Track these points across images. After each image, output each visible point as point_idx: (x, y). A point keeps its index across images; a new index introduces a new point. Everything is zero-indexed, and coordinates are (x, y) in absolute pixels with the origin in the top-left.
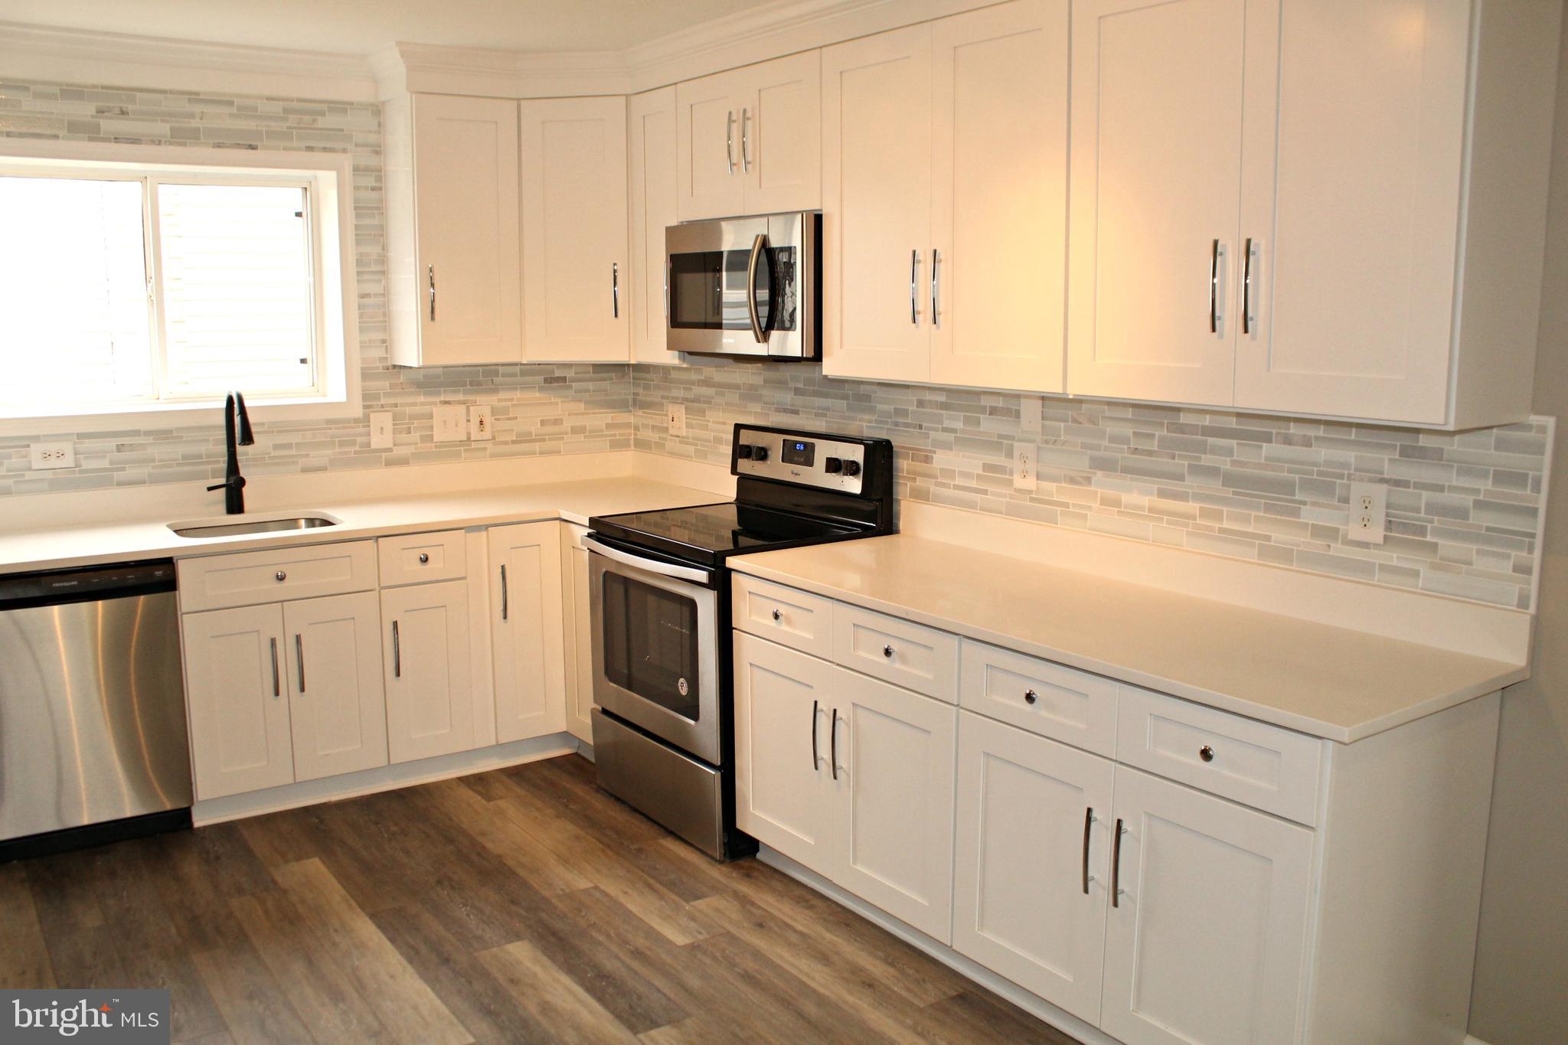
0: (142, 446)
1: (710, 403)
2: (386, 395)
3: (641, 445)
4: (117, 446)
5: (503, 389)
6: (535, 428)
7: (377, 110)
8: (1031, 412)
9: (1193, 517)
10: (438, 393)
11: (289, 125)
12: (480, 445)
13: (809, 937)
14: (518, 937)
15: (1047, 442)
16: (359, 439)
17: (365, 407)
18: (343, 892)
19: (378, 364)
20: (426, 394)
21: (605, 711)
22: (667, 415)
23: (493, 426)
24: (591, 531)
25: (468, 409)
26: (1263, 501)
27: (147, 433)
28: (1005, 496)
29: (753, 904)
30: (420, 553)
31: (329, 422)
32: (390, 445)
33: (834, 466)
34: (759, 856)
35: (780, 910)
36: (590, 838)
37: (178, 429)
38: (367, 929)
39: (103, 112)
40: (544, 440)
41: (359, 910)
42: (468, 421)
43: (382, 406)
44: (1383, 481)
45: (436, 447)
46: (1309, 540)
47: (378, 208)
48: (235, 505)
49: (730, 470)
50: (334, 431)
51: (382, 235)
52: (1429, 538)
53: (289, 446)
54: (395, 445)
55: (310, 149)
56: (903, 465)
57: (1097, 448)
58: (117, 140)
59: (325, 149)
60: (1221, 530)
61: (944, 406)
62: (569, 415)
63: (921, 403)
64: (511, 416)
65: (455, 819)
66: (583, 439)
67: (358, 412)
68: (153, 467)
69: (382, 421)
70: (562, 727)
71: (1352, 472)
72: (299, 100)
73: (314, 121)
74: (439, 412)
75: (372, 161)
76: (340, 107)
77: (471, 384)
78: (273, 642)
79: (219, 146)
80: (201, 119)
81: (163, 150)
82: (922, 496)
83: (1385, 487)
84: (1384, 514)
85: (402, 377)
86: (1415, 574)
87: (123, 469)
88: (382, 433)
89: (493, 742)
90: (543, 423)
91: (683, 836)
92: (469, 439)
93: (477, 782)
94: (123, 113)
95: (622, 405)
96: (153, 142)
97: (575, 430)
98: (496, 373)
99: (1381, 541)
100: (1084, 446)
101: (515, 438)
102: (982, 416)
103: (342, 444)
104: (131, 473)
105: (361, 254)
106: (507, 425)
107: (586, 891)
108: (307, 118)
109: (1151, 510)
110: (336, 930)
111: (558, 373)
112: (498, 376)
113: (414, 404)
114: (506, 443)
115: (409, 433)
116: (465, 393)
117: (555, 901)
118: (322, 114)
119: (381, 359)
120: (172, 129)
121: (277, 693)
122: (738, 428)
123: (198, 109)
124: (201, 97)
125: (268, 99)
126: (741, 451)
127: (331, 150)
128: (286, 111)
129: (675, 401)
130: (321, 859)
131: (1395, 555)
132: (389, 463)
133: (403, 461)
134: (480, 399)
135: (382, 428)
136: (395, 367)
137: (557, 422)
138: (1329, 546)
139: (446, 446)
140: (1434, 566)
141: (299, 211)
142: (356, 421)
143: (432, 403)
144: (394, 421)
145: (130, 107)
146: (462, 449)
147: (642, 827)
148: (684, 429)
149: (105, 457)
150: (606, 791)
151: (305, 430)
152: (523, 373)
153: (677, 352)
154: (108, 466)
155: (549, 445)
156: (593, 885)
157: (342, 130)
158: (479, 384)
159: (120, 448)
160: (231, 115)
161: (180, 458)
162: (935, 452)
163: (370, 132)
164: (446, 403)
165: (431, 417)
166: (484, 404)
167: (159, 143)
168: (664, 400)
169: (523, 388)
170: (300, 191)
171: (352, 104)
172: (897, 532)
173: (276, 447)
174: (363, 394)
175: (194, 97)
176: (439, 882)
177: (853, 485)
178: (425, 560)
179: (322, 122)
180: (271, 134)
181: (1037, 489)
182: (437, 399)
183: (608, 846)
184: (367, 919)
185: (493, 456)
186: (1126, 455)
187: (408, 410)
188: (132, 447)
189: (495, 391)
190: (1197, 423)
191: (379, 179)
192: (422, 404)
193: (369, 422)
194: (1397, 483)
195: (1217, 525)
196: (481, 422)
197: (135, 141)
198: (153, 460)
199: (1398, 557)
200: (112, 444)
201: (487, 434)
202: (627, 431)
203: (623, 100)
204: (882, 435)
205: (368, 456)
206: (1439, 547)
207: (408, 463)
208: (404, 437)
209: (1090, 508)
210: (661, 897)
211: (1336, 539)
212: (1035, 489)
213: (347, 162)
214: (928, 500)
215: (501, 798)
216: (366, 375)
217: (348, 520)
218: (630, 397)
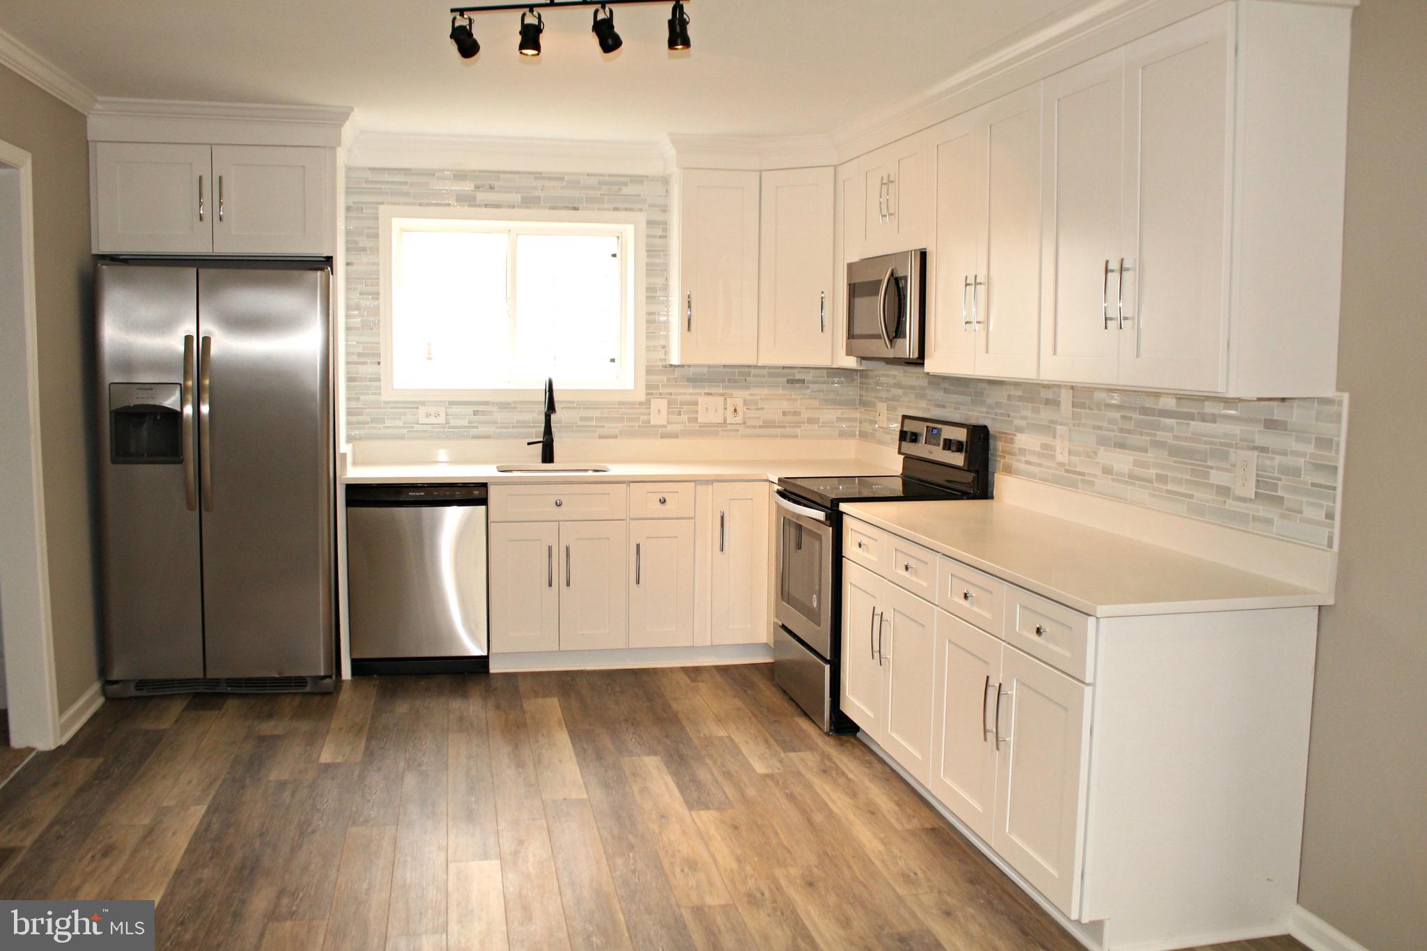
0: (491, 413)
1: (898, 401)
2: (664, 386)
3: (863, 435)
4: (474, 411)
5: (756, 386)
6: (778, 417)
7: (665, 181)
8: (1066, 397)
9: (1150, 481)
10: (703, 387)
11: (602, 192)
12: (733, 427)
13: (854, 782)
14: (655, 754)
15: (1074, 425)
16: (642, 418)
17: (648, 394)
18: (561, 716)
19: (659, 363)
20: (694, 387)
21: (784, 627)
22: (876, 412)
23: (744, 413)
24: (779, 488)
25: (725, 399)
26: (1190, 467)
27: (493, 404)
28: (1050, 468)
29: (830, 759)
30: (660, 496)
31: (621, 403)
32: (665, 423)
33: (948, 445)
34: (859, 735)
35: (847, 767)
36: (747, 710)
37: (515, 402)
38: (563, 737)
39: (479, 188)
40: (785, 427)
41: (564, 726)
42: (726, 409)
43: (661, 394)
44: (1255, 448)
45: (700, 426)
46: (1214, 497)
47: (663, 251)
48: (548, 456)
49: (897, 451)
50: (624, 411)
51: (666, 270)
52: (1280, 493)
53: (590, 419)
54: (668, 423)
55: (616, 209)
56: (998, 446)
57: (1100, 428)
58: (486, 206)
59: (626, 209)
60: (1168, 492)
61: (1021, 398)
62: (806, 408)
63: (1009, 397)
64: (759, 407)
65: (662, 689)
66: (816, 428)
67: (641, 397)
68: (497, 428)
69: (660, 405)
70: (765, 641)
71: (1238, 442)
72: (610, 175)
73: (620, 189)
74: (702, 400)
75: (659, 217)
76: (639, 180)
77: (729, 381)
78: (550, 549)
79: (553, 208)
80: (542, 190)
81: (517, 211)
82: (1008, 470)
83: (1256, 453)
84: (1255, 475)
85: (676, 373)
86: (1269, 522)
87: (477, 427)
88: (659, 413)
89: (709, 643)
90: (784, 414)
91: (812, 717)
92: (725, 422)
93: (694, 672)
94: (492, 188)
95: (849, 404)
96: (509, 206)
97: (811, 421)
98: (749, 374)
99: (1253, 497)
100: (1095, 427)
101: (761, 424)
102: (1040, 406)
103: (629, 420)
104: (483, 430)
105: (650, 284)
106: (753, 413)
107: (721, 738)
108: (615, 188)
109: (1130, 477)
110: (543, 735)
111: (798, 377)
112: (750, 376)
113: (685, 394)
114: (754, 427)
115: (679, 414)
116: (724, 387)
117: (695, 740)
118: (626, 184)
119: (661, 360)
120: (522, 198)
121: (550, 585)
122: (904, 417)
123: (540, 183)
124: (543, 175)
125: (588, 175)
126: (903, 436)
127: (631, 210)
128: (600, 183)
129: (881, 400)
130: (559, 700)
131: (1261, 508)
132: (663, 436)
133: (674, 436)
134: (735, 393)
135: (659, 410)
136: (671, 365)
137: (796, 413)
138: (1225, 502)
139: (707, 427)
140: (1282, 516)
141: (614, 253)
142: (641, 404)
143: (697, 394)
144: (668, 405)
145: (496, 184)
146: (720, 429)
147: (788, 708)
148: (886, 422)
149: (465, 418)
150: (780, 687)
151: (603, 408)
152: (770, 375)
153: (855, 358)
154: (467, 425)
155: (789, 430)
156: (727, 735)
157: (639, 196)
158: (735, 381)
159: (475, 413)
160: (562, 187)
161: (515, 422)
162: (1015, 435)
163: (660, 196)
164: (708, 394)
165: (696, 404)
166: (739, 397)
167: (514, 207)
168: (877, 400)
169: (769, 386)
170: (616, 238)
171: (647, 177)
172: (992, 498)
173: (582, 419)
174: (646, 385)
175: (538, 176)
176: (626, 720)
177: (958, 459)
178: (663, 501)
179: (625, 190)
180: (589, 200)
181: (1069, 461)
182: (703, 391)
183: (756, 716)
184: (566, 732)
185: (742, 436)
186: (1117, 434)
187: (680, 398)
188: (483, 413)
189: (748, 388)
190: (1153, 407)
191: (665, 230)
192: (690, 394)
193: (650, 405)
194: (1263, 449)
195: (1165, 488)
196: (735, 410)
197: (498, 206)
198: (497, 423)
199: (1263, 510)
200: (470, 409)
201: (739, 419)
202: (854, 424)
203: (833, 168)
204: (982, 422)
205: (647, 430)
206: (1285, 501)
207: (678, 437)
208: (674, 418)
209: (1095, 476)
210: (770, 747)
211: (1228, 496)
212: (1067, 462)
213: (642, 217)
214: (1011, 473)
215: (703, 681)
216: (649, 371)
217: (616, 470)
218: (857, 398)
